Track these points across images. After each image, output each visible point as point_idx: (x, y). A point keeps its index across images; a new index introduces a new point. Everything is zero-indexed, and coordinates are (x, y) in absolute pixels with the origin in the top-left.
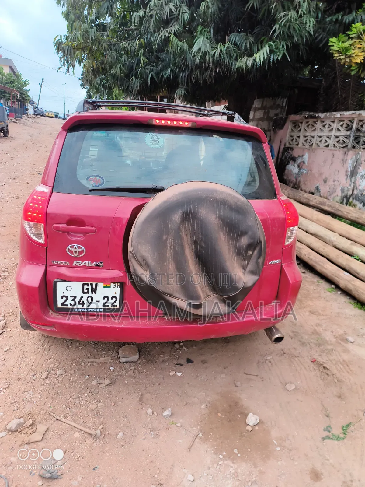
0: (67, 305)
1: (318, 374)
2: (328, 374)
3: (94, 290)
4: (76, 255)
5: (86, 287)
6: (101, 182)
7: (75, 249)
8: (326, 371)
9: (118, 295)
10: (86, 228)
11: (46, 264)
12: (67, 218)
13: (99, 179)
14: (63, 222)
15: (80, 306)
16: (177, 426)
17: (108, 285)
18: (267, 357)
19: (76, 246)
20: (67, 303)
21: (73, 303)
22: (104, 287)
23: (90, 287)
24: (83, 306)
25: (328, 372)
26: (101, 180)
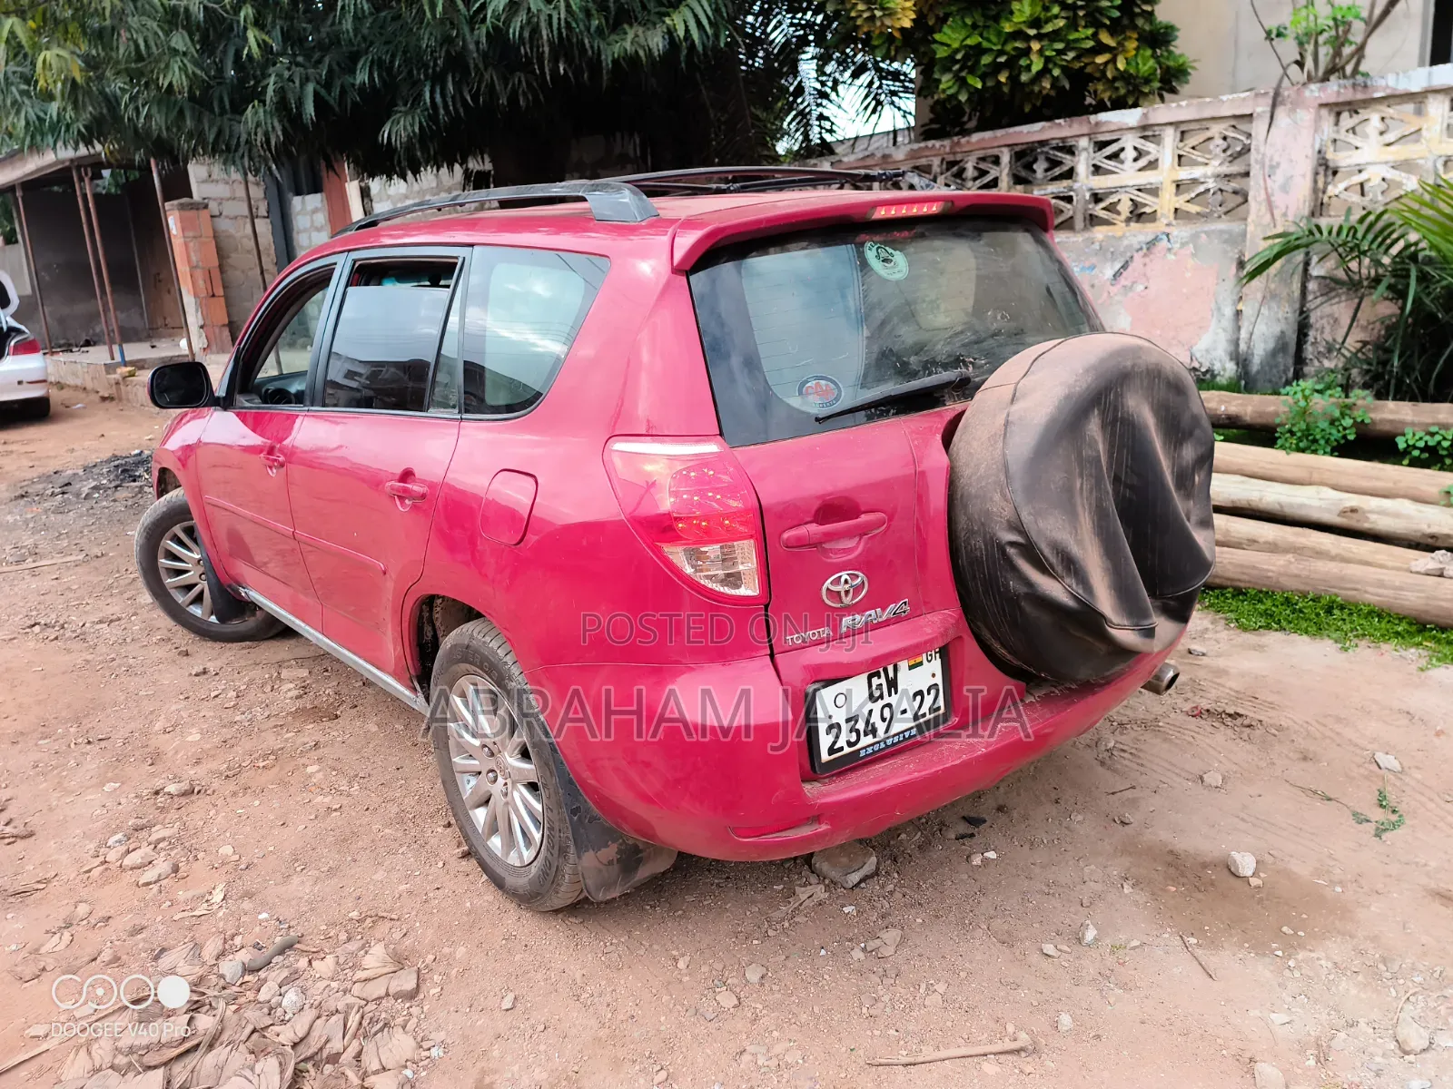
0: (841, 749)
1: (1229, 732)
2: (1249, 726)
3: (893, 684)
4: (847, 600)
5: (875, 681)
6: (836, 392)
7: (843, 583)
8: (1239, 721)
9: (939, 680)
10: (863, 518)
11: (769, 652)
12: (817, 504)
13: (827, 385)
14: (809, 519)
15: (868, 740)
16: (1134, 948)
17: (918, 660)
18: (1106, 745)
19: (844, 575)
20: (841, 742)
21: (853, 738)
22: (911, 668)
23: (883, 680)
24: (875, 736)
25: (1246, 722)
26: (832, 386)
